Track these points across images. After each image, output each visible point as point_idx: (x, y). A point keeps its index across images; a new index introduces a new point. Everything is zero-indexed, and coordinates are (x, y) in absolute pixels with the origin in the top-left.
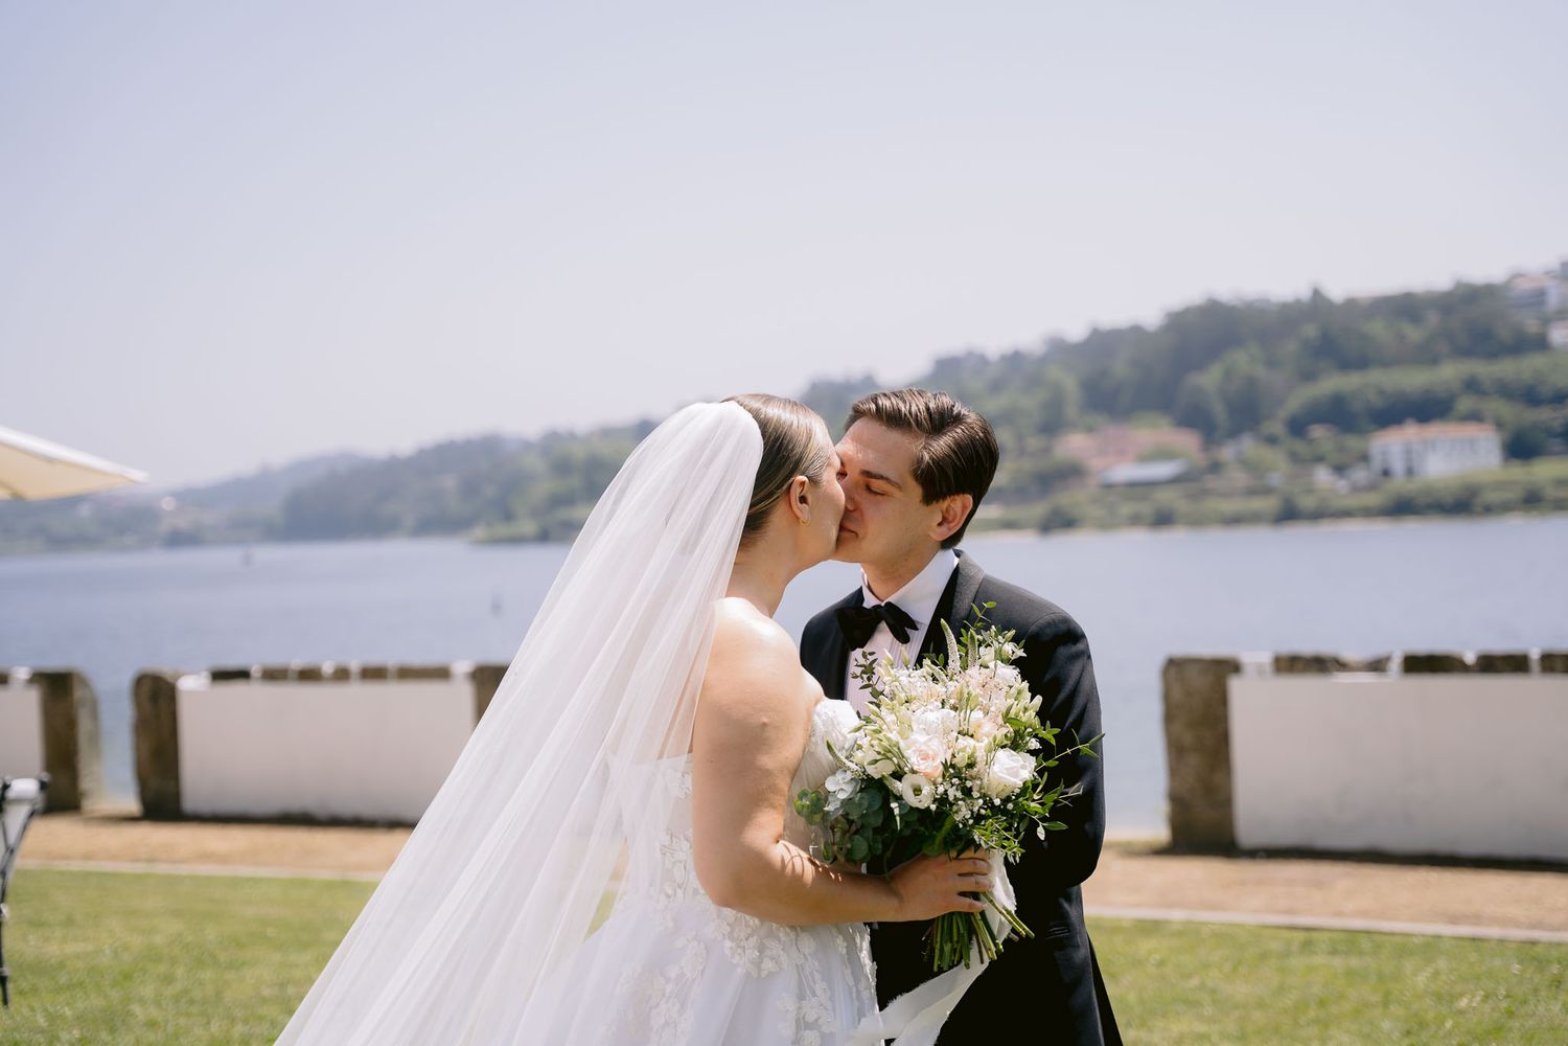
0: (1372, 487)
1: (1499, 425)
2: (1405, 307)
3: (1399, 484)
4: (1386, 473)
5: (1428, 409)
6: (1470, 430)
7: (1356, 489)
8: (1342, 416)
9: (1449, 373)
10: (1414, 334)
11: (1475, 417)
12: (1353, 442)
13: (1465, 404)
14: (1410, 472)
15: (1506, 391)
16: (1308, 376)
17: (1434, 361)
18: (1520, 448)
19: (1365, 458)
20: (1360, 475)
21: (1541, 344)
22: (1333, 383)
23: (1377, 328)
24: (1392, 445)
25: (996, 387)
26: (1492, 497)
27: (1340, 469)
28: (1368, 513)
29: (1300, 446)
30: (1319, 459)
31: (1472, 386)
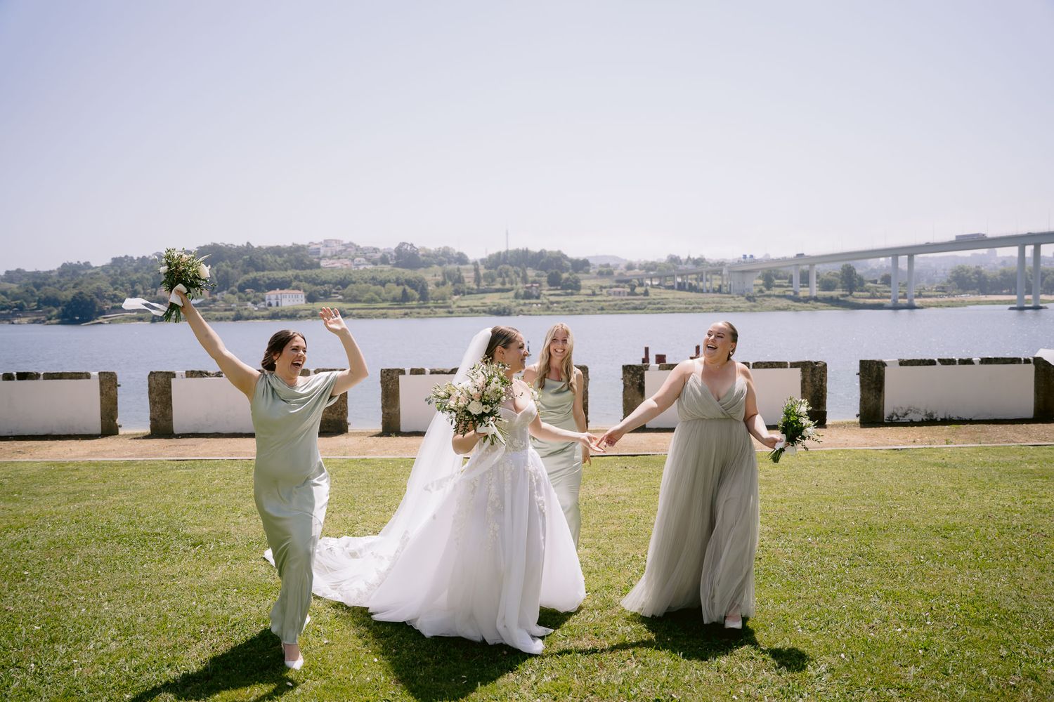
0: (266, 309)
1: (305, 291)
2: (277, 251)
3: (274, 308)
4: (270, 305)
5: (283, 285)
6: (297, 292)
7: (260, 310)
8: (256, 285)
9: (291, 273)
10: (279, 260)
11: (298, 288)
12: (260, 294)
13: (294, 284)
14: (277, 305)
15: (307, 280)
16: (246, 272)
17: (286, 270)
18: (311, 298)
19: (264, 300)
20: (262, 305)
21: (318, 266)
22: (253, 275)
23: (269, 257)
24: (272, 295)
25: (136, 270)
26: (301, 313)
27: (255, 303)
28: (264, 317)
29: (243, 296)
30: (249, 300)
31: (297, 277)
